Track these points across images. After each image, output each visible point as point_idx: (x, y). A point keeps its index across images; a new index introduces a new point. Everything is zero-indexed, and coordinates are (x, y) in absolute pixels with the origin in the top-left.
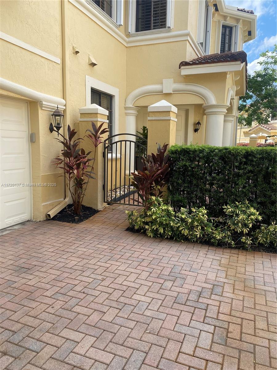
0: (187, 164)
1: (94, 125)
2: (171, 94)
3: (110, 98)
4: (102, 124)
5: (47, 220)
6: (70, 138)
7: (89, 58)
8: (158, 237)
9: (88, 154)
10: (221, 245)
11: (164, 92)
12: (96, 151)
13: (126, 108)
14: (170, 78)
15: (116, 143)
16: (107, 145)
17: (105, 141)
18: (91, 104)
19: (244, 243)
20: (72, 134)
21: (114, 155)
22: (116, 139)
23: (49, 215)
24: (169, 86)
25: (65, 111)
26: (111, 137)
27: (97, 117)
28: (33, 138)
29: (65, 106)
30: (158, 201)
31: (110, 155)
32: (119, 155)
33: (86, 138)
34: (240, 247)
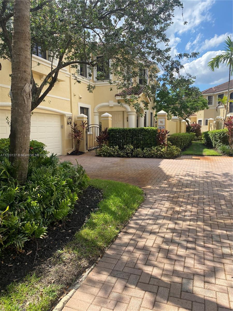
0: (113, 134)
1: (83, 122)
2: (113, 107)
3: (87, 109)
4: (85, 122)
5: (68, 155)
6: (75, 127)
7: (79, 96)
8: (105, 156)
9: (81, 132)
10: (123, 157)
11: (110, 106)
12: (83, 131)
13: (94, 113)
14: (112, 100)
15: (91, 127)
16: (87, 129)
17: (87, 127)
18: (81, 114)
19: (129, 155)
20: (75, 125)
21: (90, 133)
22: (91, 126)
23: (68, 153)
24: (112, 103)
25: (72, 117)
26: (88, 126)
27: (83, 119)
28: (62, 127)
29: (72, 115)
30: (105, 145)
31: (88, 133)
32: (92, 133)
33: (80, 126)
34: (128, 157)
